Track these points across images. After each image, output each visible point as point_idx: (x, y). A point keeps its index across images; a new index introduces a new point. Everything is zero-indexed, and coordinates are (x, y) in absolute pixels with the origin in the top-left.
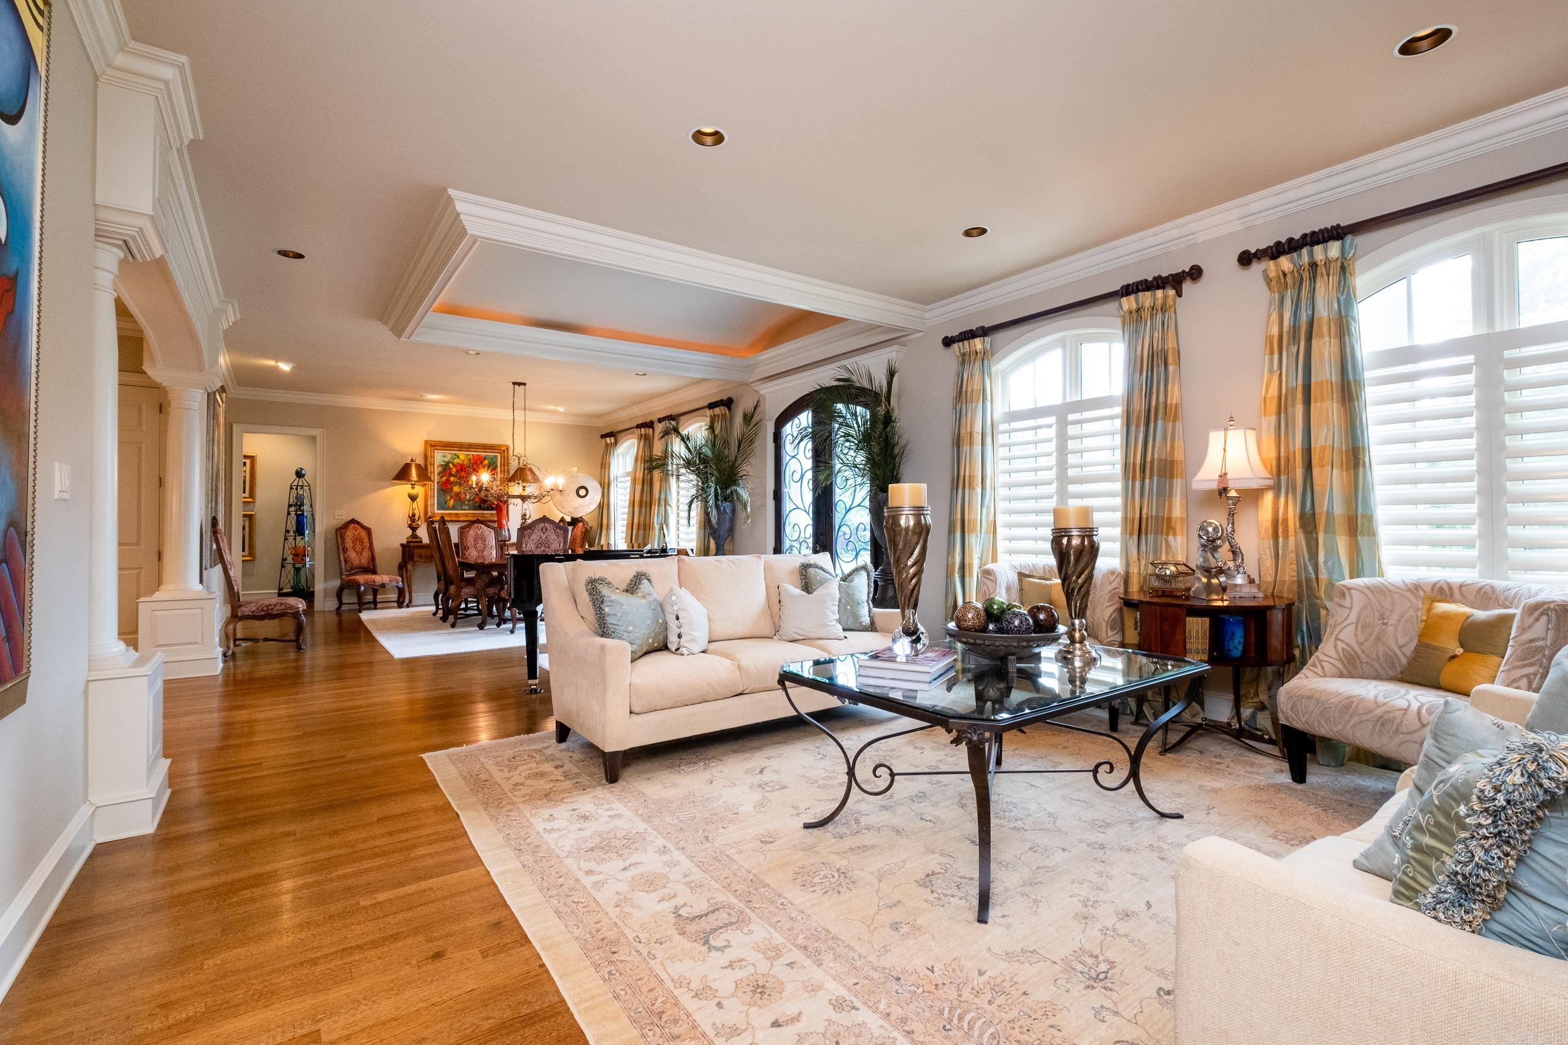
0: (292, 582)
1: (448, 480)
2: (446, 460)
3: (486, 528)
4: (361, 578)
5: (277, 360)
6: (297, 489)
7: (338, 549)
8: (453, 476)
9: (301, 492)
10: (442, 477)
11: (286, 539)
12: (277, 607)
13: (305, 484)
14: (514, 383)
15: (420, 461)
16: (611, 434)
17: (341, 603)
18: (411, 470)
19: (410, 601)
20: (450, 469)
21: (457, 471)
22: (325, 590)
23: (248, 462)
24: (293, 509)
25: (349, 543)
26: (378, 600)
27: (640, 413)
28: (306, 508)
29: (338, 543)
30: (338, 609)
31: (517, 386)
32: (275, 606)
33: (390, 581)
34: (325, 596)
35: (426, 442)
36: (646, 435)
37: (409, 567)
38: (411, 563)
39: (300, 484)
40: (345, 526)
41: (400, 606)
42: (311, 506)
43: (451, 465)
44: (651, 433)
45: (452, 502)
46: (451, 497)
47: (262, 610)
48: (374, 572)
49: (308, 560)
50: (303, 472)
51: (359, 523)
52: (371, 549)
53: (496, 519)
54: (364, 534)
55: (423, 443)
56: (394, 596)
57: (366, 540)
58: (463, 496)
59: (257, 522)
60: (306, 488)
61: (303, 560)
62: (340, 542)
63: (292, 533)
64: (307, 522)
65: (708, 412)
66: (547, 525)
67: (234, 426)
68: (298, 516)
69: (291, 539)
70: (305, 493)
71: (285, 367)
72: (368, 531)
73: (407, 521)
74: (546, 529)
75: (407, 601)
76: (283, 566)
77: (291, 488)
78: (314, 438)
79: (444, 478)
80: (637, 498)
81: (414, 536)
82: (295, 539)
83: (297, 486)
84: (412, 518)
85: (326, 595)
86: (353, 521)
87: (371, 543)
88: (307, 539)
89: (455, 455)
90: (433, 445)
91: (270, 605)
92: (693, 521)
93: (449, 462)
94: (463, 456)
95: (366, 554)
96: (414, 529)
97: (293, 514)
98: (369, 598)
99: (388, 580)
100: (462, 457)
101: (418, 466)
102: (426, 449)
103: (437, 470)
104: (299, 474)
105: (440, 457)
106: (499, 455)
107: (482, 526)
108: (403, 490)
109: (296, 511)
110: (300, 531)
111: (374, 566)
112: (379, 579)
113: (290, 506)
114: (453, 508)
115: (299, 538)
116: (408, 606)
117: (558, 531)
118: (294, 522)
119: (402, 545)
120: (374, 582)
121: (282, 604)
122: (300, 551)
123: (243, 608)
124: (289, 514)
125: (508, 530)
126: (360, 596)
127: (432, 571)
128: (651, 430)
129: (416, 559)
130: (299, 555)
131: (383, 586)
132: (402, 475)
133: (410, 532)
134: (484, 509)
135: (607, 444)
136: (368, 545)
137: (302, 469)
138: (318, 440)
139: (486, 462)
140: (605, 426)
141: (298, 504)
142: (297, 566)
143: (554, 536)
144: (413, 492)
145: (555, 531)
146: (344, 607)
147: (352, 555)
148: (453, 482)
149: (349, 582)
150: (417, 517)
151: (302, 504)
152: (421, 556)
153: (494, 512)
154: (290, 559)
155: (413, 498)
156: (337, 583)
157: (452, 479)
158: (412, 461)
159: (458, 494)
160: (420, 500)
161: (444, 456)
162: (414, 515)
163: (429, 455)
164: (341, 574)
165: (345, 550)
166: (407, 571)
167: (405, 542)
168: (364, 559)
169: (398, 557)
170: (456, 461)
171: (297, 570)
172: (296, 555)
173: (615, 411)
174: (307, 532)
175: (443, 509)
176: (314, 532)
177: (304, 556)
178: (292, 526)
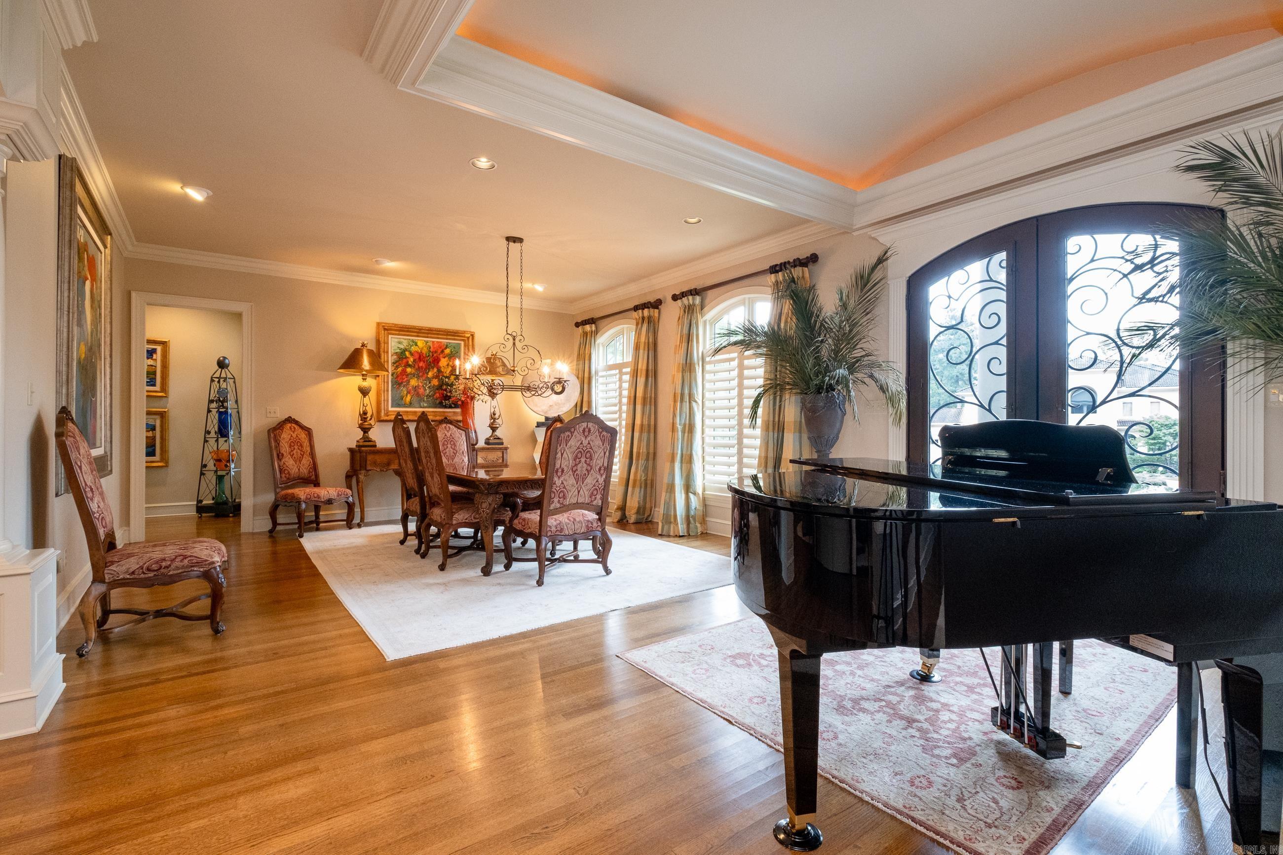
0: (213, 492)
1: (404, 371)
2: (402, 347)
3: (455, 429)
4: (301, 492)
5: (185, 183)
6: (219, 382)
7: (272, 456)
8: (410, 366)
9: (224, 385)
10: (397, 367)
11: (206, 441)
12: (177, 563)
13: (229, 376)
14: (508, 239)
15: (372, 346)
16: (591, 321)
17: (275, 523)
18: (362, 357)
19: (362, 519)
20: (406, 358)
21: (414, 360)
22: (254, 506)
23: (159, 348)
24: (214, 405)
25: (285, 448)
26: (322, 519)
27: (637, 292)
28: (230, 404)
29: (271, 447)
30: (271, 531)
31: (511, 244)
32: (173, 560)
33: (338, 495)
34: (255, 513)
35: (378, 324)
36: (649, 317)
37: (361, 477)
38: (363, 472)
39: (223, 375)
40: (281, 425)
41: (350, 526)
42: (237, 402)
43: (407, 353)
44: (656, 315)
45: (408, 398)
46: (409, 392)
47: (149, 569)
48: (317, 484)
49: (233, 466)
50: (227, 361)
51: (297, 422)
52: (312, 455)
53: (460, 418)
54: (303, 436)
55: (375, 325)
56: (342, 513)
57: (306, 443)
58: (421, 391)
59: (170, 419)
60: (231, 381)
61: (226, 466)
62: (273, 444)
63: (213, 434)
64: (232, 420)
65: (772, 278)
66: (590, 425)
67: (133, 294)
68: (220, 413)
69: (212, 442)
70: (229, 386)
71: (197, 195)
72: (308, 431)
73: (357, 420)
74: (589, 431)
75: (357, 520)
76: (202, 474)
77: (212, 381)
78: (238, 316)
79: (400, 369)
80: (640, 393)
81: (366, 439)
82: (217, 441)
83: (219, 378)
84: (363, 416)
85: (256, 510)
86: (290, 420)
87: (312, 447)
88: (231, 441)
89: (413, 341)
90: (386, 329)
91: (164, 560)
92: (759, 421)
93: (405, 350)
94: (422, 344)
95: (306, 461)
96: (365, 430)
97: (214, 411)
98: (310, 515)
99: (335, 494)
100: (419, 344)
101: (370, 352)
102: (378, 333)
103: (391, 359)
104: (222, 364)
105: (394, 343)
106: (462, 343)
107: (451, 426)
108: (352, 382)
109: (218, 408)
110: (223, 431)
111: (317, 476)
112: (324, 492)
113: (211, 401)
114: (410, 405)
115: (222, 440)
116: (359, 526)
117: (604, 433)
118: (216, 421)
119: (351, 450)
120: (319, 497)
121: (185, 557)
122: (224, 456)
123: (113, 567)
124: (209, 411)
125: (475, 432)
126: (300, 516)
127: (395, 486)
128: (656, 311)
129: (369, 468)
130: (222, 461)
131: (330, 502)
132: (351, 362)
133: (360, 434)
134: (445, 407)
135: (585, 334)
136: (308, 449)
137: (225, 358)
138: (245, 318)
139: (447, 351)
140: (580, 311)
141: (221, 401)
142: (220, 473)
143: (598, 442)
144: (365, 384)
145: (600, 433)
146: (279, 528)
147: (289, 462)
148: (411, 374)
149: (285, 498)
150: (369, 415)
151: (225, 400)
152: (375, 463)
153: (459, 410)
154: (211, 466)
155: (364, 392)
156: (270, 498)
157: (409, 370)
158: (363, 345)
159: (416, 388)
160: (372, 394)
161: (400, 343)
162: (365, 413)
163: (382, 340)
164: (276, 487)
165: (280, 456)
166: (358, 482)
167: (353, 445)
168: (304, 468)
169: (346, 465)
170: (414, 349)
171: (220, 479)
172: (219, 460)
173: (597, 293)
174: (231, 433)
175: (399, 406)
176: (240, 433)
177: (228, 461)
178: (214, 426)
